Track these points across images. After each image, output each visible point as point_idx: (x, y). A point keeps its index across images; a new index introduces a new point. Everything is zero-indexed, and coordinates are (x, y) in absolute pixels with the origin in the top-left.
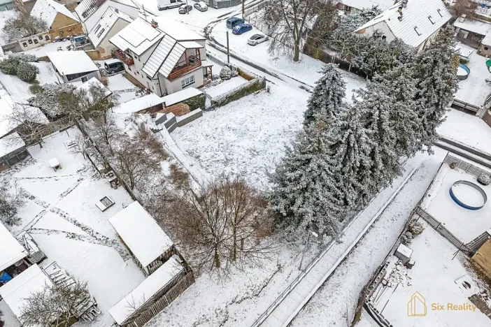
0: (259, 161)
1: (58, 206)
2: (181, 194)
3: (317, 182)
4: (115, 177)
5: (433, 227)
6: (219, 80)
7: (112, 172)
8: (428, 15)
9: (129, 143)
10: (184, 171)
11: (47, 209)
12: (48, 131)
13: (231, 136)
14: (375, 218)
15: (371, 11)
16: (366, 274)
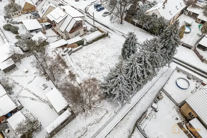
0: (103, 68)
1: (27, 88)
2: (73, 82)
3: (121, 83)
4: (48, 77)
5: (167, 96)
6: (90, 32)
7: (47, 74)
8: (176, 6)
9: (53, 62)
10: (74, 73)
11: (23, 89)
12: (23, 56)
13: (93, 57)
14: (145, 92)
15: (153, 3)
16: (139, 115)
